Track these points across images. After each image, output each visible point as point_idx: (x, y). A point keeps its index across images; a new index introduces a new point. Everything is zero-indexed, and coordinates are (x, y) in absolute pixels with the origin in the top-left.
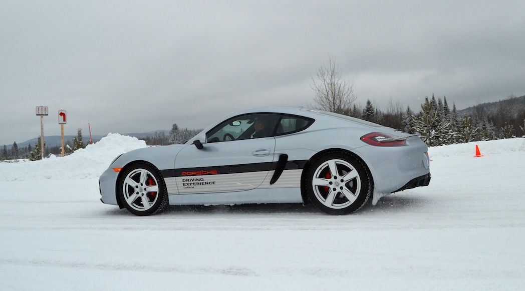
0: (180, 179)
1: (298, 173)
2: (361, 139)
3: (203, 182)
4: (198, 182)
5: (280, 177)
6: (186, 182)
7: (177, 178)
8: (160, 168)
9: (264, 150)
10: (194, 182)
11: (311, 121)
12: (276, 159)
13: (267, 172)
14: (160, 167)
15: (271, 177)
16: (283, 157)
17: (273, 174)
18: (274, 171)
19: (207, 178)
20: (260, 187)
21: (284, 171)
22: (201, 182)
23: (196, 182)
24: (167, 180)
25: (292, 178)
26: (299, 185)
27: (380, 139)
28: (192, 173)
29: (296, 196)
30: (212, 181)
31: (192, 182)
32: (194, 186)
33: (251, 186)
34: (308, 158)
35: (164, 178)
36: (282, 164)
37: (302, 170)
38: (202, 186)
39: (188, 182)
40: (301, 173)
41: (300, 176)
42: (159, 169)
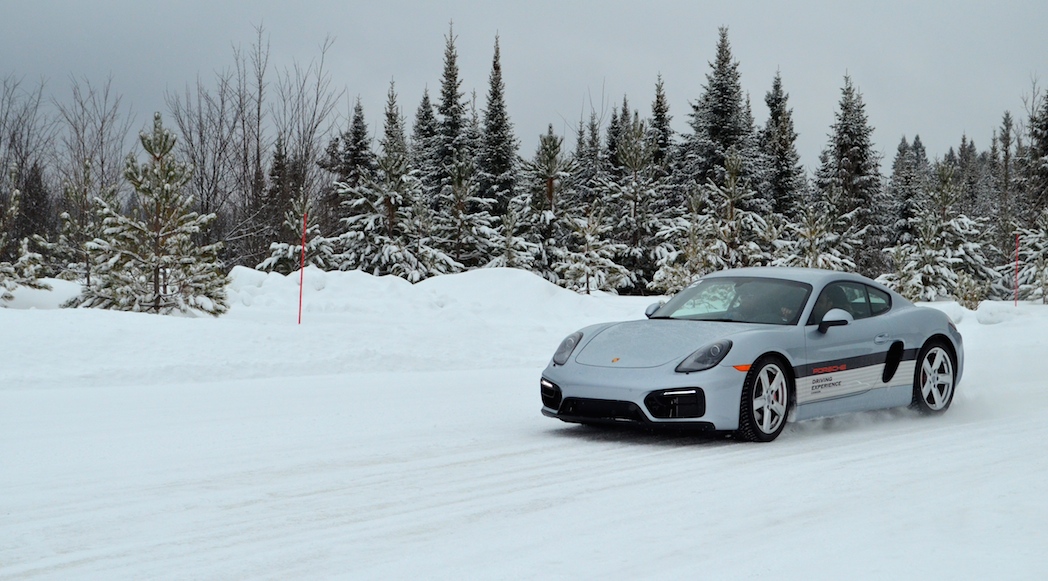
0: (810, 380)
1: (913, 364)
5: (897, 371)
6: (816, 384)
7: (808, 377)
8: (793, 365)
9: (883, 336)
10: (824, 383)
14: (793, 361)
15: (882, 372)
16: (897, 346)
17: (884, 368)
18: (885, 364)
19: (836, 376)
20: (875, 386)
21: (901, 363)
22: (829, 382)
26: (912, 381)
28: (823, 370)
30: (839, 381)
31: (821, 384)
32: (822, 390)
33: (868, 385)
34: (919, 346)
35: (797, 380)
37: (916, 361)
41: (914, 369)
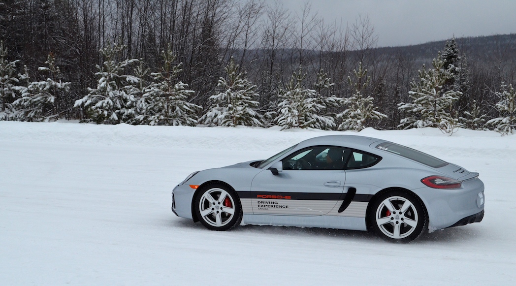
0: (255, 201)
1: (364, 205)
2: (422, 181)
3: (277, 205)
4: (272, 204)
5: (348, 207)
6: (261, 204)
7: (252, 199)
9: (336, 182)
10: (269, 204)
11: (379, 158)
12: (345, 191)
13: (337, 201)
14: (237, 188)
15: (340, 206)
16: (352, 190)
17: (341, 204)
18: (343, 201)
19: (281, 202)
20: (329, 214)
21: (352, 202)
22: (275, 205)
23: (271, 204)
24: (243, 201)
25: (358, 209)
26: (365, 216)
27: (438, 182)
28: (267, 196)
29: (361, 224)
30: (286, 205)
31: (266, 204)
32: (268, 208)
33: (321, 212)
34: (374, 193)
35: (241, 199)
36: (350, 196)
37: (368, 203)
38: (275, 209)
39: (262, 204)
40: (367, 205)
41: (366, 208)
42: (236, 190)
